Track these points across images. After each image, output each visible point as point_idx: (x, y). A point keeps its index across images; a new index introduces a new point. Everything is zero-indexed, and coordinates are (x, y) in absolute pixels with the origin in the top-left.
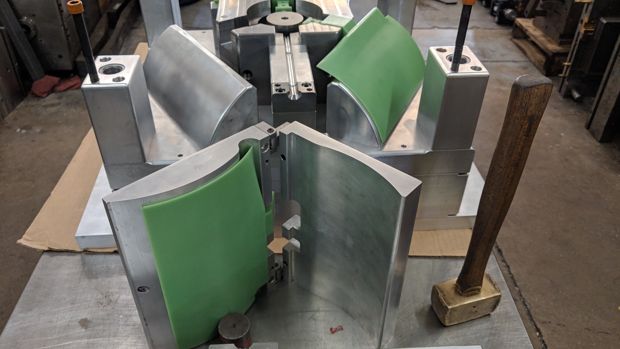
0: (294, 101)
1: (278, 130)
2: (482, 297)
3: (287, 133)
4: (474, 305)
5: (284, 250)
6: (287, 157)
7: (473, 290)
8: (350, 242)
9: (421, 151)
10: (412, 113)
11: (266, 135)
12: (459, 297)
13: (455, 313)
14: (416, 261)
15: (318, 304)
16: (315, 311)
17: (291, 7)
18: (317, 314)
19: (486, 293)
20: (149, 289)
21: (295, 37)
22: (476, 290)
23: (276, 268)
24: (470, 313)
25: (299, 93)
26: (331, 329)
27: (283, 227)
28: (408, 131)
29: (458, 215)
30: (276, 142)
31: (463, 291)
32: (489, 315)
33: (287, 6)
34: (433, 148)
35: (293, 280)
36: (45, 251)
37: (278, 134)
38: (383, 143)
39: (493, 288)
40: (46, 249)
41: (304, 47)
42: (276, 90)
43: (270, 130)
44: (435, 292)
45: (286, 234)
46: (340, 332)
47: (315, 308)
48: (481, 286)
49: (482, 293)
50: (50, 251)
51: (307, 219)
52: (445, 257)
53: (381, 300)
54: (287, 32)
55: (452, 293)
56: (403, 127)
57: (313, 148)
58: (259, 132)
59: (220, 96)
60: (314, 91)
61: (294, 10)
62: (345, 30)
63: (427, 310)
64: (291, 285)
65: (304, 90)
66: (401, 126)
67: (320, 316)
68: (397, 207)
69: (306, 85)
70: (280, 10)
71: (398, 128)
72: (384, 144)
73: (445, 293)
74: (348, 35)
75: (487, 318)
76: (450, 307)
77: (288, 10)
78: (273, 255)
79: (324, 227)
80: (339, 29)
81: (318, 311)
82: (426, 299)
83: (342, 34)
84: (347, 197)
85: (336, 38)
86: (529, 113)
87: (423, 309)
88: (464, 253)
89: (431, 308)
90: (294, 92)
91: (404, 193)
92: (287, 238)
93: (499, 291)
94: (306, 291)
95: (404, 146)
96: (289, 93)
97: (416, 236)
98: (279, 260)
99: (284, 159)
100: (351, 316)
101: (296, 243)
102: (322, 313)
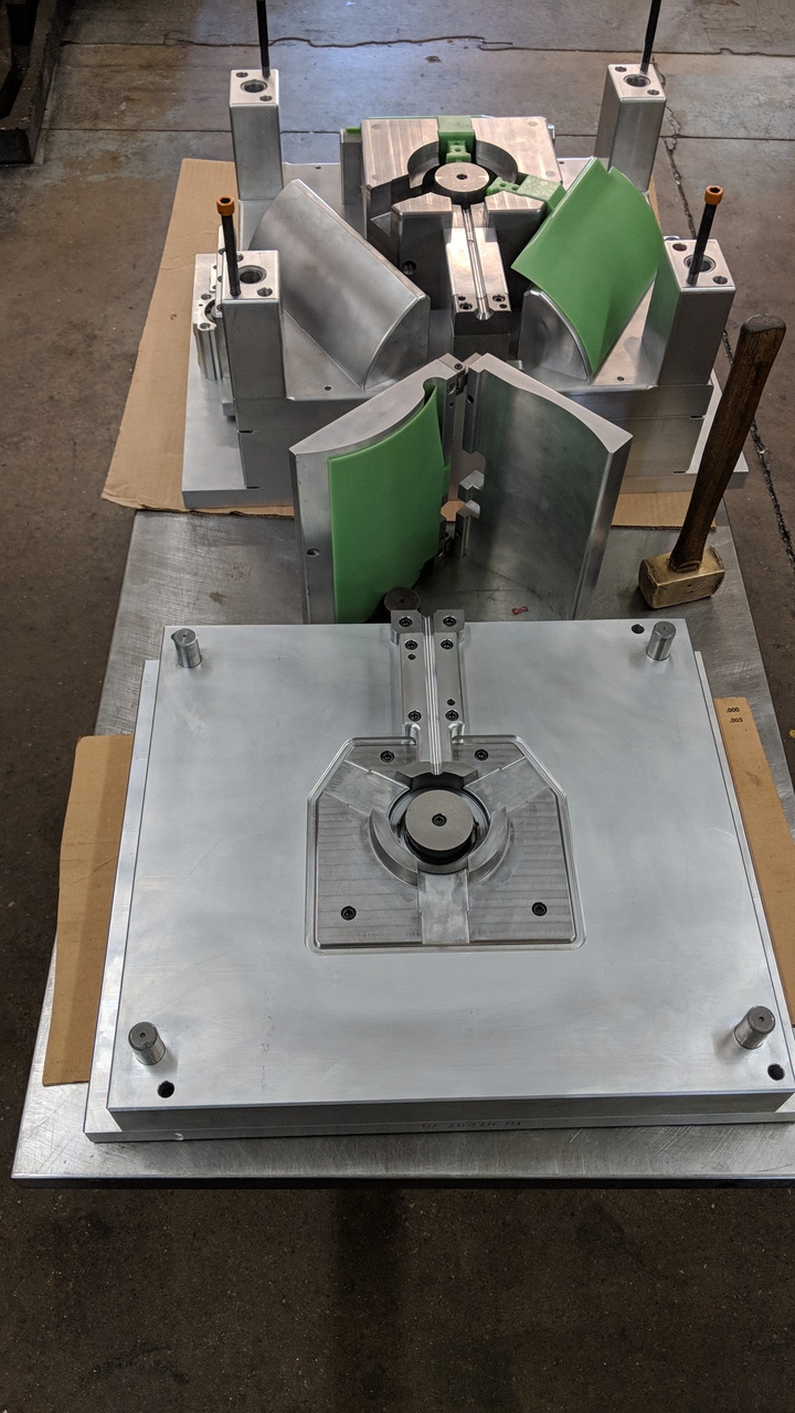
0: (484, 321)
1: (468, 364)
2: (702, 573)
3: (478, 371)
4: (690, 583)
5: (458, 515)
6: (475, 400)
7: (689, 565)
8: (545, 505)
9: (643, 386)
10: (636, 328)
11: (454, 373)
12: (673, 574)
13: (665, 592)
14: (626, 533)
15: (498, 583)
16: (495, 591)
17: (469, 155)
18: (496, 593)
19: (706, 569)
20: (318, 551)
21: (478, 211)
22: (693, 565)
23: (447, 539)
24: (686, 593)
25: (490, 310)
26: (514, 610)
27: (460, 486)
28: (628, 356)
29: (688, 472)
30: (465, 379)
31: (677, 565)
32: (709, 597)
33: (464, 153)
34: (658, 383)
35: (465, 555)
36: (138, 510)
37: (467, 371)
38: (593, 373)
39: (716, 565)
40: (140, 507)
41: (493, 230)
42: (461, 306)
43: (458, 367)
44: (643, 568)
45: (463, 495)
46: (523, 614)
47: (494, 587)
48: (701, 560)
49: (701, 570)
50: (146, 510)
51: (492, 475)
52: (664, 528)
53: (577, 572)
54: (466, 201)
55: (665, 568)
56: (623, 350)
57: (509, 389)
58: (443, 368)
59: (380, 305)
60: (508, 309)
61: (474, 161)
62: (551, 206)
63: (632, 590)
64: (463, 561)
65: (496, 307)
66: (619, 348)
67: (499, 596)
68: (604, 464)
69: (498, 298)
70: (453, 160)
71: (615, 350)
72: (595, 376)
73: (656, 569)
74: (553, 215)
75: (705, 601)
76: (659, 585)
77: (464, 160)
78: (445, 523)
79: (514, 487)
80: (541, 204)
81: (498, 590)
82: (631, 578)
83: (546, 211)
84: (546, 450)
85: (538, 219)
86: (756, 361)
87: (627, 589)
88: (681, 523)
89: (638, 588)
90: (483, 309)
91: (612, 448)
92: (464, 501)
93: (723, 568)
94: (481, 568)
95: (621, 379)
96: (478, 311)
97: (624, 499)
98: (451, 529)
99: (472, 401)
100: (539, 596)
101: (474, 507)
102: (502, 593)
